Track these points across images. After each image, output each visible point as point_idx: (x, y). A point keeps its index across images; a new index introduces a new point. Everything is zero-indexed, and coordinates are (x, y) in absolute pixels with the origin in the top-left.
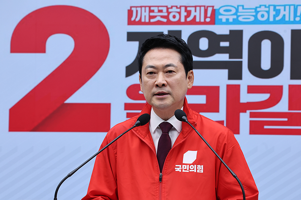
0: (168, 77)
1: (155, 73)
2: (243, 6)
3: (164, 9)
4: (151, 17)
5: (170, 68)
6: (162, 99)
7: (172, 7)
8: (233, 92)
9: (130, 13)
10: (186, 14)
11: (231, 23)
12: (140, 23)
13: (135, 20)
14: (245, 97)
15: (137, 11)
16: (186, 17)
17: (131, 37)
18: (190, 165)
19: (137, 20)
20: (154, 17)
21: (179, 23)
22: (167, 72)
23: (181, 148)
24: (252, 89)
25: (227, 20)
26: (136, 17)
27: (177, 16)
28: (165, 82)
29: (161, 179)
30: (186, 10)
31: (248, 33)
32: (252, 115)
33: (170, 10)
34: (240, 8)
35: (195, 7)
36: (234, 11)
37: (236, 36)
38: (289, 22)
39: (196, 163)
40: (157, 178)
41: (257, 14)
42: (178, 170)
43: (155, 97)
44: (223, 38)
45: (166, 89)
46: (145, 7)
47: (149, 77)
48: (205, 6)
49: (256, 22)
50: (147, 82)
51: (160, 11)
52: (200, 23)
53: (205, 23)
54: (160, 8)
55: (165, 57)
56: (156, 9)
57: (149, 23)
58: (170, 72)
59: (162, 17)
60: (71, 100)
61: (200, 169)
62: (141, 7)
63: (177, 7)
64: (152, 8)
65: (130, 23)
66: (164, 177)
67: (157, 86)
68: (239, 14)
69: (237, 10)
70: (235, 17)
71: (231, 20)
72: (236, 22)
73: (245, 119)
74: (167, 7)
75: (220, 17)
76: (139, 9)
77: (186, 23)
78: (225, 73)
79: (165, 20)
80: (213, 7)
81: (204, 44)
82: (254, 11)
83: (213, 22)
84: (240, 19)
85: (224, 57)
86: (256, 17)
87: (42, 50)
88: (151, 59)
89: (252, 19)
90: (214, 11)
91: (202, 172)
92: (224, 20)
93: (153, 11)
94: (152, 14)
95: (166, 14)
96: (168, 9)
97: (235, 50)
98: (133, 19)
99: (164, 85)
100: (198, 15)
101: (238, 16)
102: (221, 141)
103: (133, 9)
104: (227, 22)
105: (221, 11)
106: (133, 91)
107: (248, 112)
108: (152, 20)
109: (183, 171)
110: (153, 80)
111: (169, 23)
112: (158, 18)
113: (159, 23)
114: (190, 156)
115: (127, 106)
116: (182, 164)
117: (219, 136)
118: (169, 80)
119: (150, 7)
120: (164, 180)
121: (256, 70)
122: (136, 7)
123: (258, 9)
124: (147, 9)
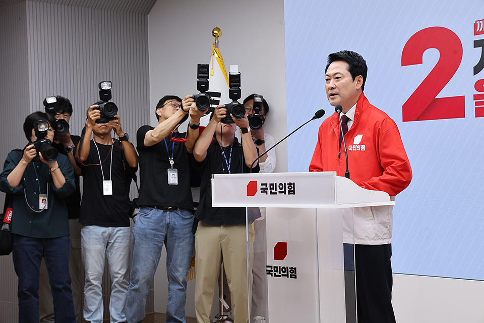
0: (336, 82)
1: (329, 80)
5: (337, 76)
6: (333, 99)
18: (357, 145)
22: (336, 79)
28: (334, 86)
29: (339, 157)
39: (361, 144)
40: (337, 155)
42: (350, 149)
43: (330, 97)
45: (335, 91)
55: (336, 68)
58: (338, 78)
60: (441, 95)
61: (363, 148)
66: (341, 155)
67: (329, 89)
91: (364, 150)
99: (333, 88)
102: (377, 126)
106: (479, 85)
109: (353, 150)
114: (358, 139)
115: (476, 97)
116: (353, 145)
117: (376, 123)
118: (337, 84)
120: (341, 157)
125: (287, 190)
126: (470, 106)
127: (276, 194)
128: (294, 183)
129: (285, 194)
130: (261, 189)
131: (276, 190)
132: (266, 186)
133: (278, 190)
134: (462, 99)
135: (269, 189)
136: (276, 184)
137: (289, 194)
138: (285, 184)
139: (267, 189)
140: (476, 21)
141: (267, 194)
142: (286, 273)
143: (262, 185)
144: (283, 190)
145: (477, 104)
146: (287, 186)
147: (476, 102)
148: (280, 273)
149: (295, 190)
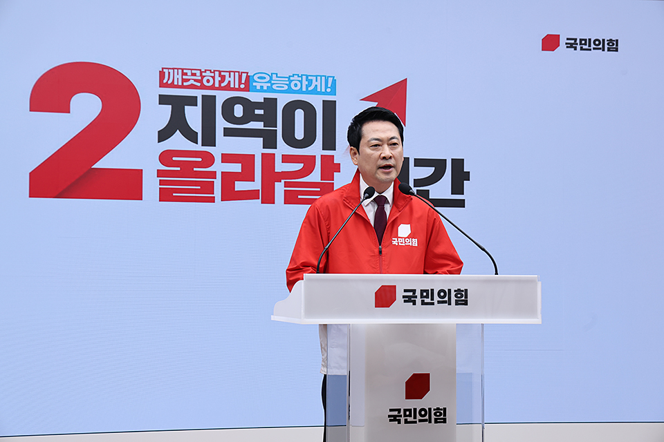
0: (392, 150)
1: (379, 145)
2: (277, 74)
3: (198, 73)
4: (184, 80)
5: (394, 141)
6: (388, 173)
7: (205, 72)
8: (268, 160)
9: (162, 74)
10: (220, 79)
11: (265, 91)
12: (172, 86)
13: (167, 82)
14: (280, 167)
15: (169, 73)
16: (220, 82)
17: (163, 100)
18: (405, 238)
19: (169, 82)
20: (188, 80)
21: (213, 88)
22: (391, 145)
23: (395, 224)
24: (286, 159)
25: (262, 87)
26: (168, 80)
27: (211, 80)
28: (392, 155)
29: (380, 252)
30: (220, 75)
31: (282, 101)
32: (286, 185)
33: (204, 74)
34: (274, 76)
35: (230, 72)
36: (268, 78)
37: (270, 104)
38: (321, 93)
39: (410, 237)
40: (376, 251)
41: (290, 83)
42: (394, 243)
43: (381, 170)
44: (258, 105)
45: (391, 162)
46: (178, 69)
47: (373, 150)
48: (239, 72)
49: (290, 91)
50: (372, 154)
51: (194, 75)
52: (234, 89)
53: (239, 89)
54: (193, 72)
55: (388, 130)
56: (189, 73)
57: (182, 87)
58: (395, 144)
59: (195, 80)
60: (99, 165)
61: (415, 242)
62: (173, 69)
63: (210, 71)
64: (185, 71)
65: (162, 85)
66: (383, 249)
67: (384, 158)
68: (272, 82)
69: (271, 78)
70: (269, 85)
71: (265, 88)
72: (270, 90)
73: (280, 188)
74: (200, 70)
75: (254, 84)
76: (171, 71)
77: (220, 88)
78: (259, 141)
79: (199, 84)
80: (247, 73)
81: (238, 111)
82: (287, 79)
83: (247, 89)
84: (274, 87)
85: (259, 125)
86: (289, 85)
87: (66, 110)
88: (374, 131)
89: (286, 87)
90: (248, 77)
91: (416, 245)
92: (258, 88)
93: (186, 74)
94: (184, 77)
95: (200, 78)
96: (201, 72)
97: (269, 119)
98: (165, 81)
99: (390, 158)
100: (232, 80)
101: (272, 84)
103: (164, 70)
104: (262, 90)
105: (256, 78)
106: (165, 157)
107: (283, 181)
108: (185, 84)
109: (400, 244)
110: (379, 153)
111: (203, 87)
112: (192, 82)
113: (192, 87)
114: (404, 230)
115: (160, 173)
116: (398, 237)
118: (394, 153)
119: (183, 70)
120: (383, 253)
121: (290, 140)
122: (169, 69)
123: (291, 78)
124: (180, 71)
125: (453, 299)
126: (151, 185)
127: (433, 304)
128: (466, 290)
129: (450, 304)
130: (404, 297)
131: (432, 299)
132: (414, 293)
133: (436, 298)
134: (138, 173)
135: (419, 296)
136: (432, 290)
137: (457, 303)
138: (450, 290)
139: (416, 297)
140: (163, 69)
141: (414, 304)
142: (427, 417)
143: (405, 291)
144: (446, 299)
145: (161, 183)
146: (453, 294)
147: (160, 180)
148: (415, 418)
149: (468, 299)
